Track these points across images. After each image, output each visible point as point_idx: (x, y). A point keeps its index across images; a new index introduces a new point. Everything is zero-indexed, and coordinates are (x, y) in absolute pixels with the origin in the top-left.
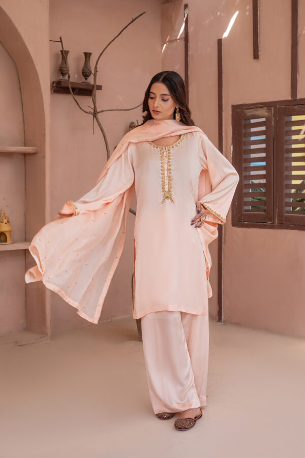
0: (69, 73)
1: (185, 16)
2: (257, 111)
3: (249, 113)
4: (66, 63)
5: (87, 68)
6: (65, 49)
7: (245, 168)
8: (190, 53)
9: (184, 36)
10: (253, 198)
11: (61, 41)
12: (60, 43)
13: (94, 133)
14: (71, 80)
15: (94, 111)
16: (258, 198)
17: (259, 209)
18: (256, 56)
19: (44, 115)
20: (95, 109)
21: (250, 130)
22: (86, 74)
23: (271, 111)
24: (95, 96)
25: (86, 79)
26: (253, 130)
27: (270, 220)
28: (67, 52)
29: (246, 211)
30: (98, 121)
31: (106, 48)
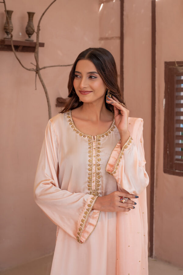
0: (12, 33)
5: (30, 27)
6: (8, 9)
8: (125, 13)
11: (4, 2)
12: (3, 4)
13: (36, 89)
14: (14, 38)
15: (37, 68)
20: (37, 66)
22: (29, 33)
24: (37, 53)
25: (29, 37)
28: (11, 12)
29: (178, 160)
30: (40, 78)
31: (48, 8)
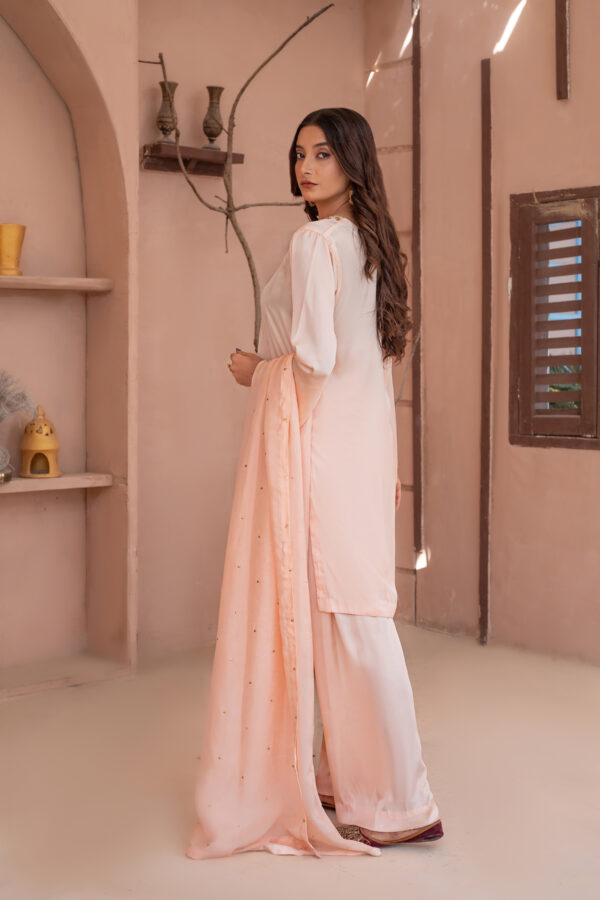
0: (178, 127)
1: (413, 14)
2: (564, 206)
3: (547, 210)
4: (171, 106)
5: (214, 119)
6: (169, 79)
7: (538, 323)
8: (423, 88)
9: (410, 54)
10: (554, 387)
11: (162, 62)
12: (160, 66)
13: (227, 252)
14: (181, 143)
15: (228, 206)
16: (563, 386)
17: (563, 410)
18: (562, 93)
19: (127, 214)
20: (229, 202)
21: (548, 247)
22: (211, 131)
23: (594, 207)
24: (229, 176)
25: (212, 141)
26: (554, 245)
27: (589, 431)
28: (174, 86)
29: (539, 412)
30: (235, 227)
31: (252, 77)
